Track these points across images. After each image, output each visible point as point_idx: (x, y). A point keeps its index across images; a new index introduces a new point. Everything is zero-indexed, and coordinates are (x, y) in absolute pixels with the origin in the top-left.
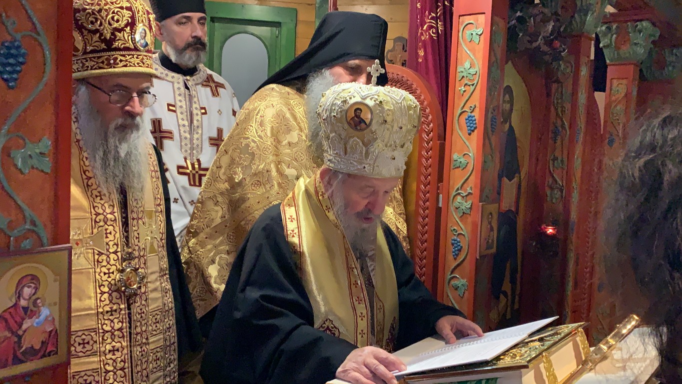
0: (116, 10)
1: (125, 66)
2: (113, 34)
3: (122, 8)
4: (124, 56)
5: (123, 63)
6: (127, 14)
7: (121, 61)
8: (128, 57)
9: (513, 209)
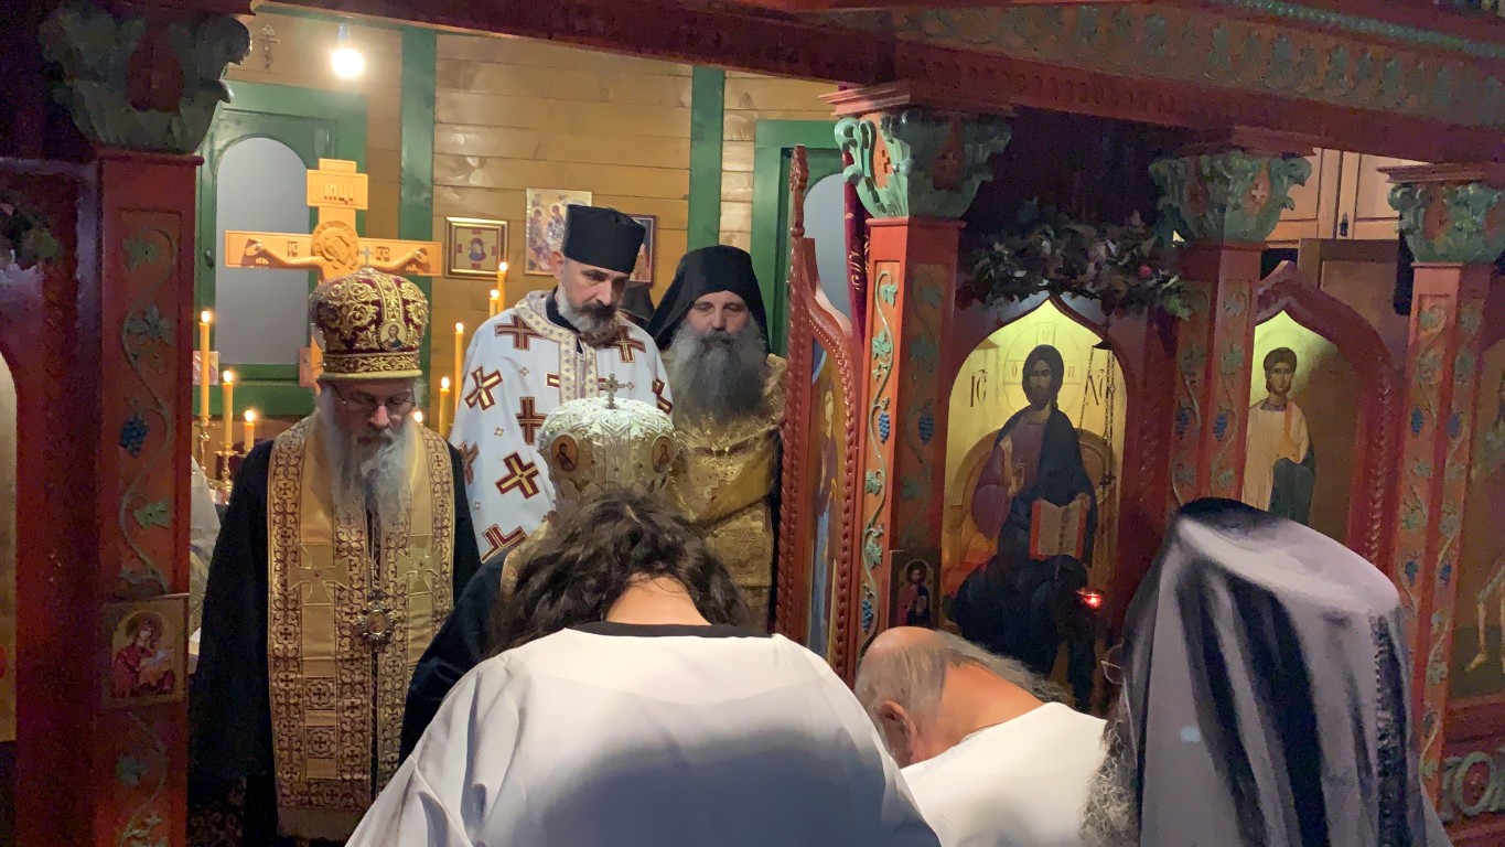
0: (359, 306)
1: (367, 371)
2: (354, 334)
3: (366, 303)
4: (366, 358)
5: (365, 368)
6: (372, 309)
7: (363, 364)
8: (372, 360)
9: (1072, 553)
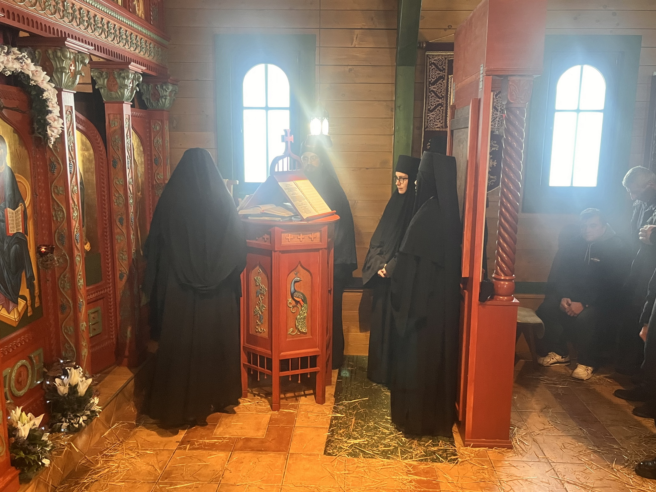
9: (21, 231)
